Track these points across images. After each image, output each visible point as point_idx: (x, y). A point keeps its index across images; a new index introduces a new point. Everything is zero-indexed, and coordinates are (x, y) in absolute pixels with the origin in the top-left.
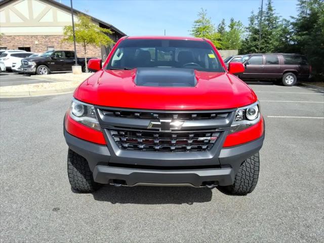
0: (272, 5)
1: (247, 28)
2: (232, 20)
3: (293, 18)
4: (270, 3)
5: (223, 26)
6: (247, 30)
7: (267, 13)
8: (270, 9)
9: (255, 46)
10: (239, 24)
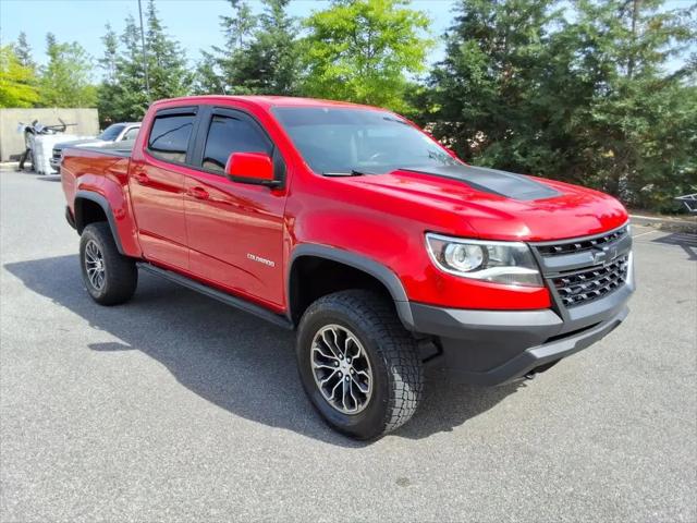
0: (158, 16)
1: (101, 61)
2: (51, 39)
3: (216, 49)
4: (152, 13)
5: (24, 49)
6: (103, 65)
7: (151, 33)
8: (155, 24)
9: (139, 102)
10: (75, 49)
